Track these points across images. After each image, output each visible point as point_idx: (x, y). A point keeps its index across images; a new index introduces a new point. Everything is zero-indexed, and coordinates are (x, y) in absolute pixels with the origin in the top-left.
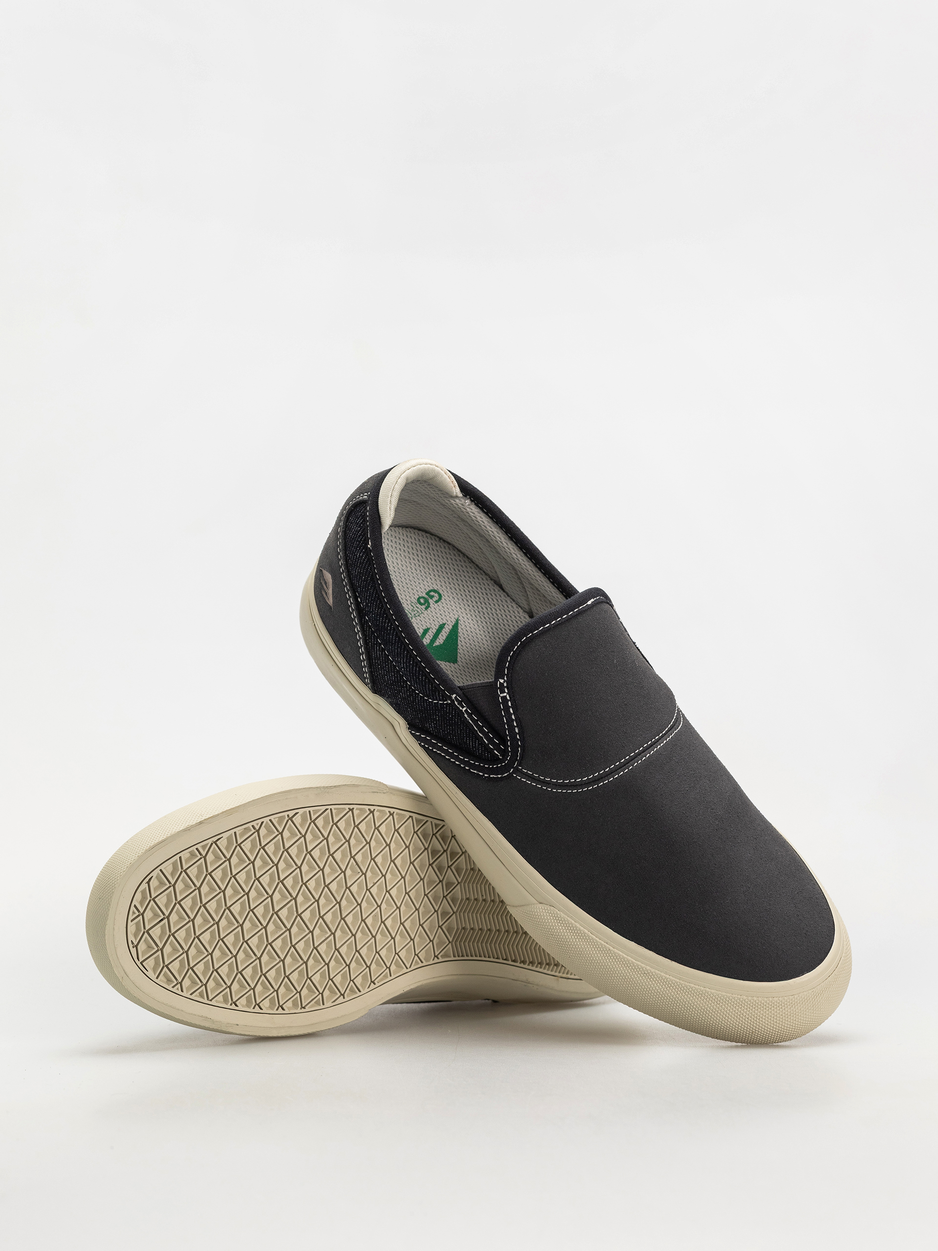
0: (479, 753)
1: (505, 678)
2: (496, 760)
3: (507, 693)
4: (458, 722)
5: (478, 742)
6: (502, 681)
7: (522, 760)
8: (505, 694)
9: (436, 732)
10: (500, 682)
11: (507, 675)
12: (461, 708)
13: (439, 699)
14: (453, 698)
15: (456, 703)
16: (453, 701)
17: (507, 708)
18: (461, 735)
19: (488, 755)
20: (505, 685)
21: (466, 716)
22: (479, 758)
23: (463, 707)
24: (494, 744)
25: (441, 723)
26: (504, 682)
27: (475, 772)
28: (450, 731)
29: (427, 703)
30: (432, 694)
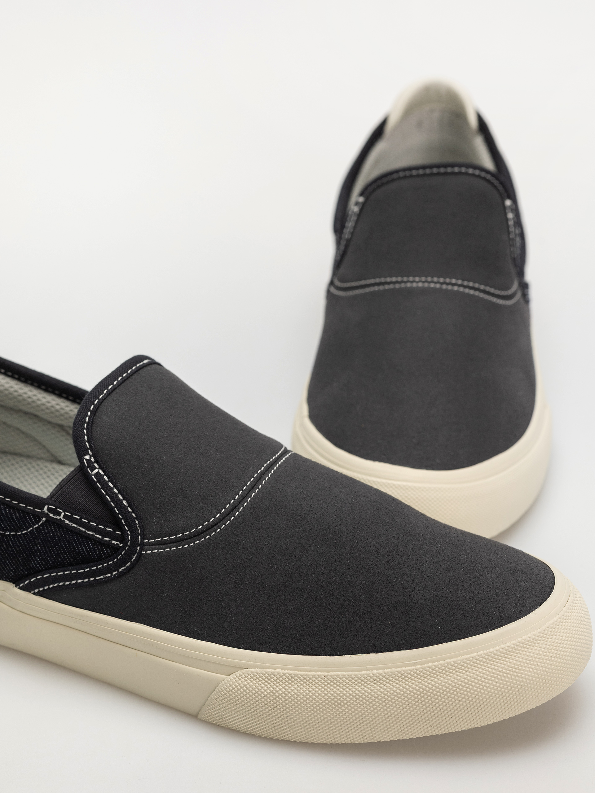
0: (97, 555)
1: (90, 453)
2: (117, 550)
3: (99, 468)
4: (62, 535)
5: (91, 543)
6: (87, 457)
7: (143, 531)
8: (96, 471)
9: (44, 565)
10: (86, 459)
11: (91, 448)
12: (58, 518)
13: (33, 523)
14: (46, 512)
15: (51, 515)
16: (47, 516)
17: (105, 485)
18: (70, 547)
19: (107, 551)
20: (93, 459)
21: (67, 522)
22: (100, 560)
23: (59, 514)
24: (107, 534)
25: (46, 550)
26: (91, 458)
27: (102, 577)
28: (58, 552)
29: (21, 538)
30: (23, 522)
